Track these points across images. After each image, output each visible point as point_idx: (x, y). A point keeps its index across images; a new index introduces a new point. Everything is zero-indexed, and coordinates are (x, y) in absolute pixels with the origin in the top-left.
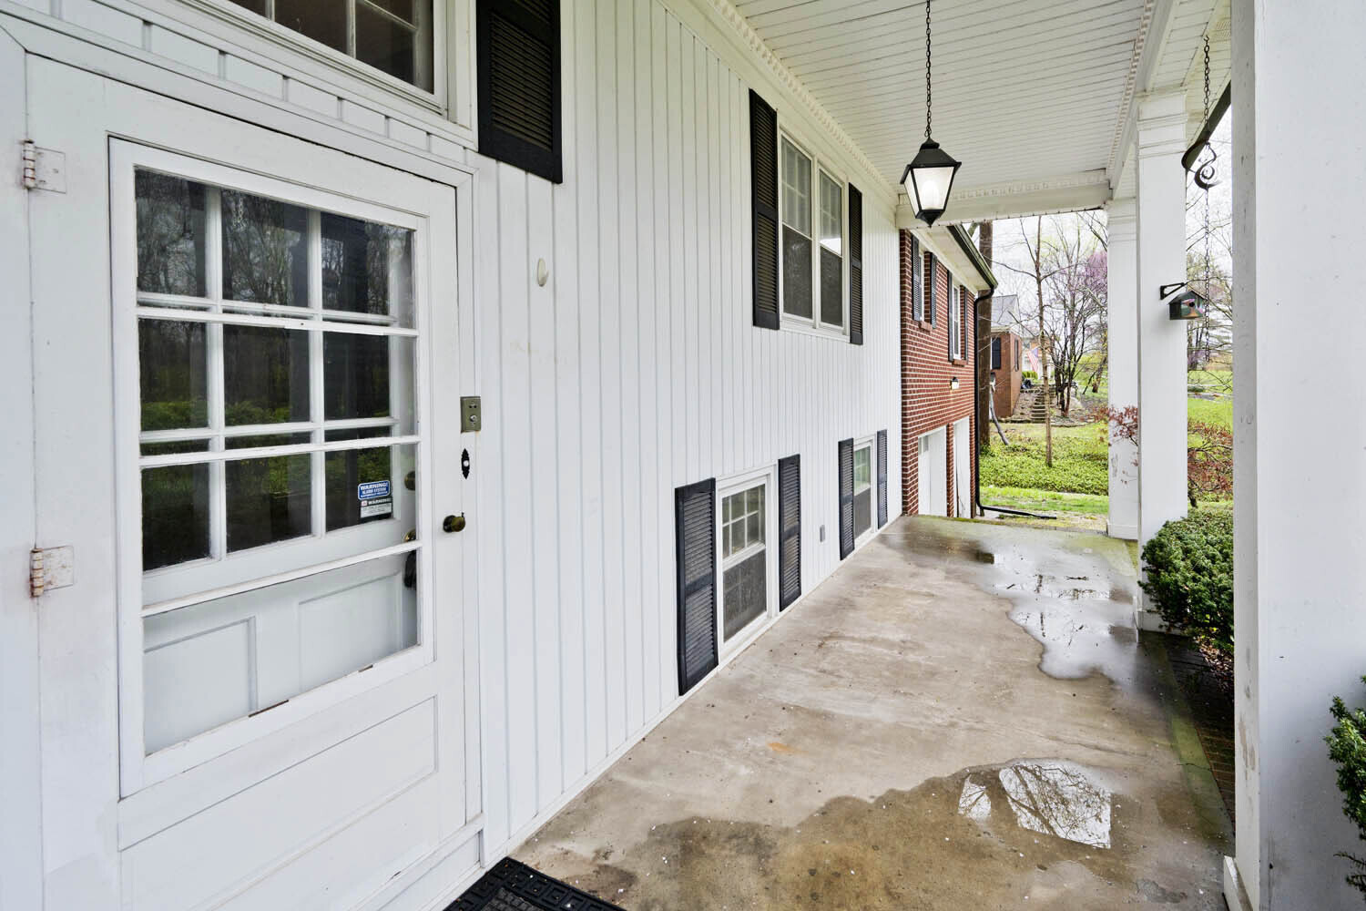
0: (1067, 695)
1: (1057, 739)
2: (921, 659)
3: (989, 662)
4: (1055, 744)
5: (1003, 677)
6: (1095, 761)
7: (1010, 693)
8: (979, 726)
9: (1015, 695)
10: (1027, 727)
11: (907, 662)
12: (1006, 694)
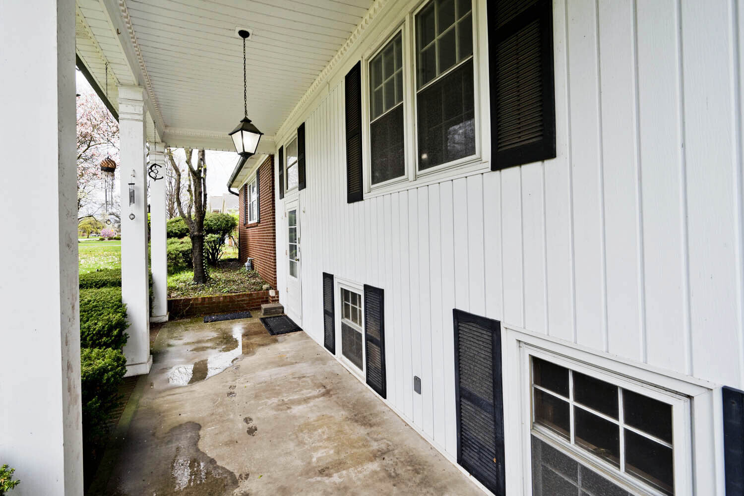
0: (184, 414)
1: (191, 391)
2: (270, 402)
3: (232, 416)
4: (191, 389)
5: (220, 410)
6: (175, 390)
7: (214, 403)
8: (224, 384)
9: (212, 403)
10: (203, 391)
11: (274, 397)
12: (216, 402)
